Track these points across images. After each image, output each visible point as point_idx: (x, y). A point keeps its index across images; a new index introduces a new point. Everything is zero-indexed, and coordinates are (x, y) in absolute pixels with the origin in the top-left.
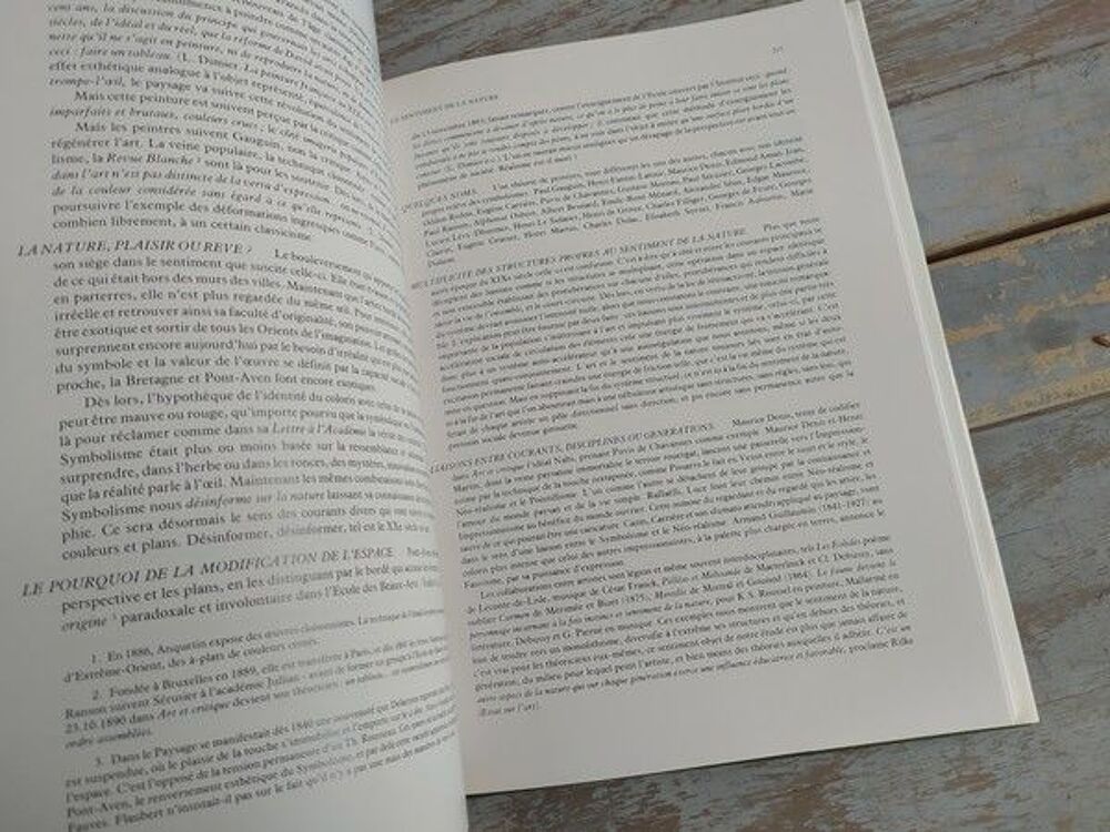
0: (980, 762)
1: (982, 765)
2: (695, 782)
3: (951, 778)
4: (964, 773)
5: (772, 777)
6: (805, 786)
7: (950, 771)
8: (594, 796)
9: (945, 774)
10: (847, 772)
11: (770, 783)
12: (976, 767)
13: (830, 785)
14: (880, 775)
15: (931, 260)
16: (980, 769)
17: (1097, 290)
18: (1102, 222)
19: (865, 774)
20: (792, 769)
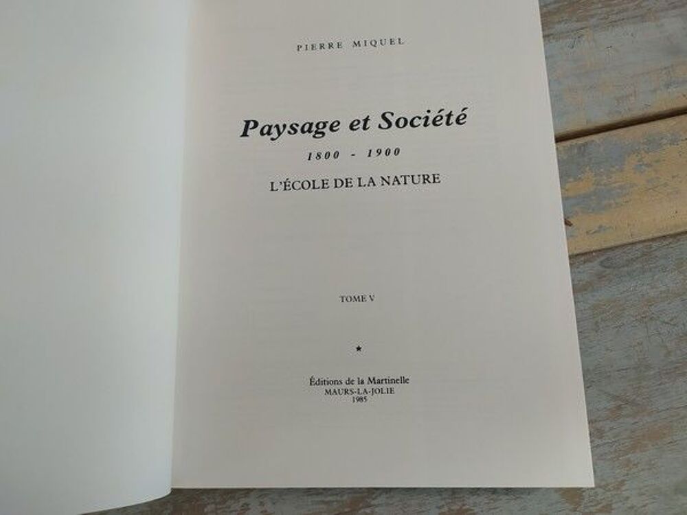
0: (463, 500)
1: (465, 503)
2: (274, 503)
3: (443, 510)
4: (452, 508)
5: (324, 502)
6: (346, 510)
7: (443, 505)
8: (206, 510)
9: (439, 508)
10: (373, 502)
11: (324, 507)
12: (460, 504)
13: (363, 510)
14: (397, 506)
16: (464, 505)
17: (567, 188)
18: (574, 144)
19: (387, 505)
20: (339, 498)
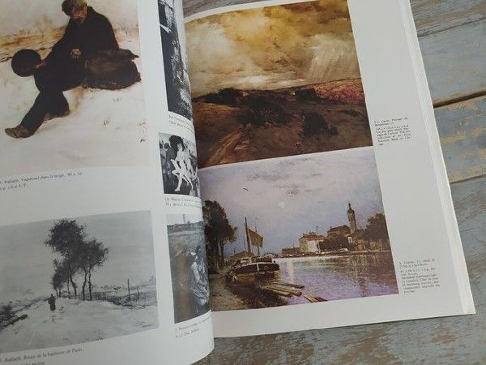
0: (448, 330)
2: (321, 334)
3: (435, 336)
4: (441, 335)
5: (355, 333)
6: (370, 337)
7: (435, 333)
8: (276, 339)
9: (432, 335)
10: (389, 332)
11: (354, 336)
12: (446, 332)
13: (381, 338)
14: (403, 334)
15: (435, 106)
16: (448, 333)
19: (397, 334)
20: (364, 331)
